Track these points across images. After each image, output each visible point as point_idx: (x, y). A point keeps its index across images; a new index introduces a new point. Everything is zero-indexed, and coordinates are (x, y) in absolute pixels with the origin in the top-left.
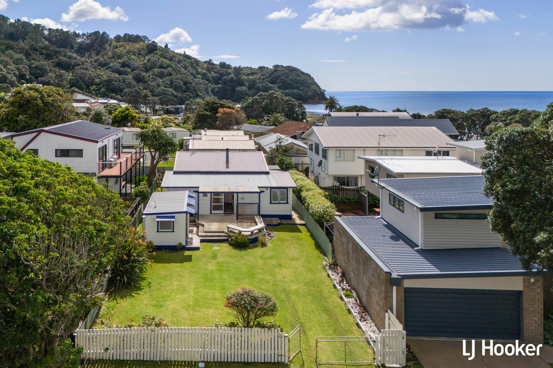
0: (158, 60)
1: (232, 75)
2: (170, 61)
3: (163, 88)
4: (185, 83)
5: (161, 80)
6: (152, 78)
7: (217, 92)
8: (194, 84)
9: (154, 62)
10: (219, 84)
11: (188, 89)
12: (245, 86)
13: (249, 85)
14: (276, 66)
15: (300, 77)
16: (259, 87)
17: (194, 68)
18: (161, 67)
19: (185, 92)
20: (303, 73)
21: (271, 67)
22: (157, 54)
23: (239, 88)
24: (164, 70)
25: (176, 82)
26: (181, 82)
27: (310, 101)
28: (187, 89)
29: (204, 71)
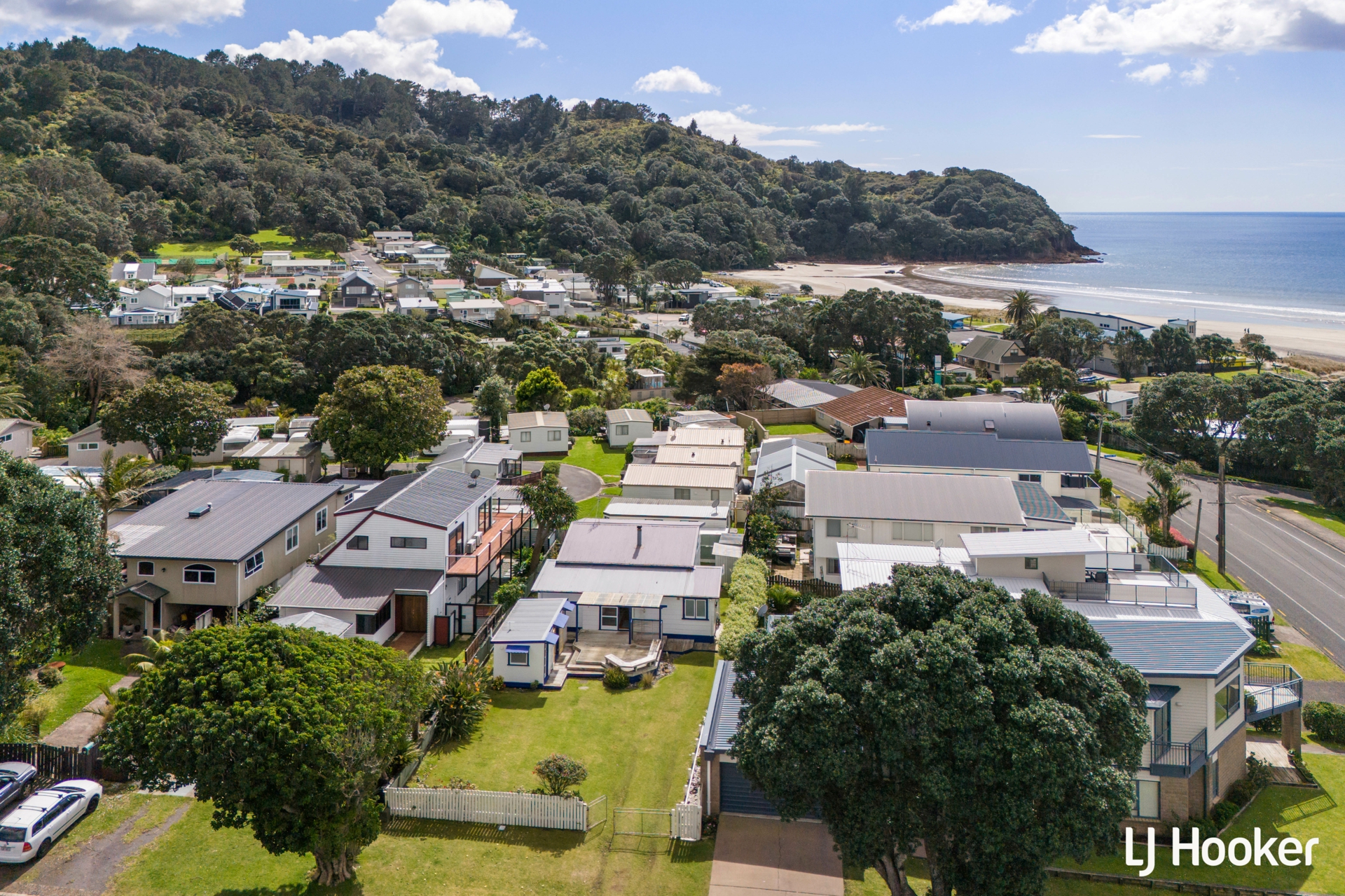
0: (670, 165)
1: (841, 197)
2: (697, 166)
3: (675, 232)
4: (728, 220)
5: (673, 214)
6: (654, 209)
7: (805, 236)
8: (748, 222)
9: (658, 171)
10: (809, 215)
11: (734, 235)
12: (872, 220)
13: (882, 217)
14: (952, 171)
15: (1009, 197)
16: (905, 222)
17: (752, 181)
18: (675, 182)
19: (727, 240)
20: (1019, 188)
21: (939, 172)
22: (667, 150)
23: (857, 226)
24: (680, 189)
25: (706, 218)
26: (719, 218)
27: (1032, 255)
28: (732, 232)
29: (776, 187)
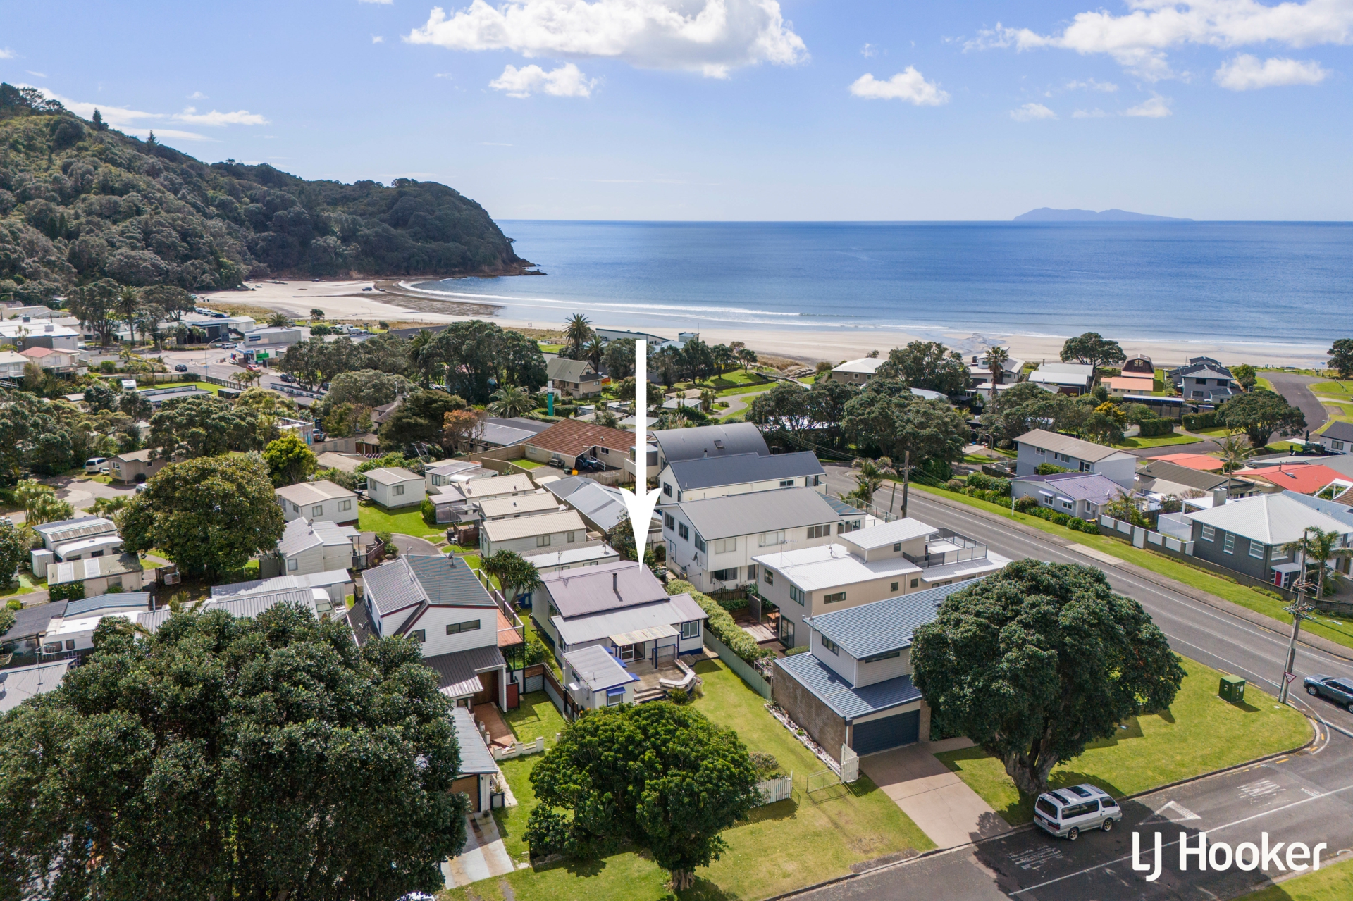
0: (96, 168)
1: (298, 208)
2: (129, 168)
3: (126, 250)
4: (184, 236)
5: (114, 228)
6: (88, 223)
7: (266, 251)
8: (208, 237)
9: (83, 175)
10: (266, 228)
11: (194, 252)
12: (333, 233)
13: (341, 231)
14: (401, 182)
15: (459, 210)
16: (367, 236)
17: (197, 188)
18: (106, 188)
19: (186, 258)
20: (464, 200)
21: (387, 183)
22: (86, 149)
23: (320, 241)
24: (116, 198)
25: (158, 232)
26: (174, 233)
27: (486, 268)
28: (191, 249)
29: (223, 196)
